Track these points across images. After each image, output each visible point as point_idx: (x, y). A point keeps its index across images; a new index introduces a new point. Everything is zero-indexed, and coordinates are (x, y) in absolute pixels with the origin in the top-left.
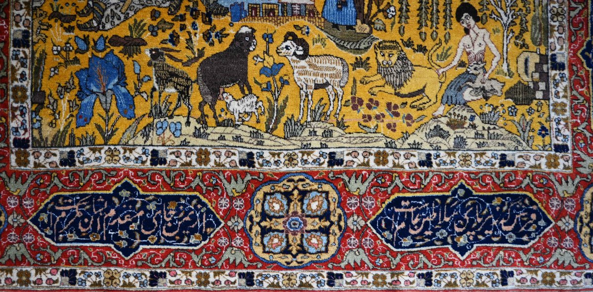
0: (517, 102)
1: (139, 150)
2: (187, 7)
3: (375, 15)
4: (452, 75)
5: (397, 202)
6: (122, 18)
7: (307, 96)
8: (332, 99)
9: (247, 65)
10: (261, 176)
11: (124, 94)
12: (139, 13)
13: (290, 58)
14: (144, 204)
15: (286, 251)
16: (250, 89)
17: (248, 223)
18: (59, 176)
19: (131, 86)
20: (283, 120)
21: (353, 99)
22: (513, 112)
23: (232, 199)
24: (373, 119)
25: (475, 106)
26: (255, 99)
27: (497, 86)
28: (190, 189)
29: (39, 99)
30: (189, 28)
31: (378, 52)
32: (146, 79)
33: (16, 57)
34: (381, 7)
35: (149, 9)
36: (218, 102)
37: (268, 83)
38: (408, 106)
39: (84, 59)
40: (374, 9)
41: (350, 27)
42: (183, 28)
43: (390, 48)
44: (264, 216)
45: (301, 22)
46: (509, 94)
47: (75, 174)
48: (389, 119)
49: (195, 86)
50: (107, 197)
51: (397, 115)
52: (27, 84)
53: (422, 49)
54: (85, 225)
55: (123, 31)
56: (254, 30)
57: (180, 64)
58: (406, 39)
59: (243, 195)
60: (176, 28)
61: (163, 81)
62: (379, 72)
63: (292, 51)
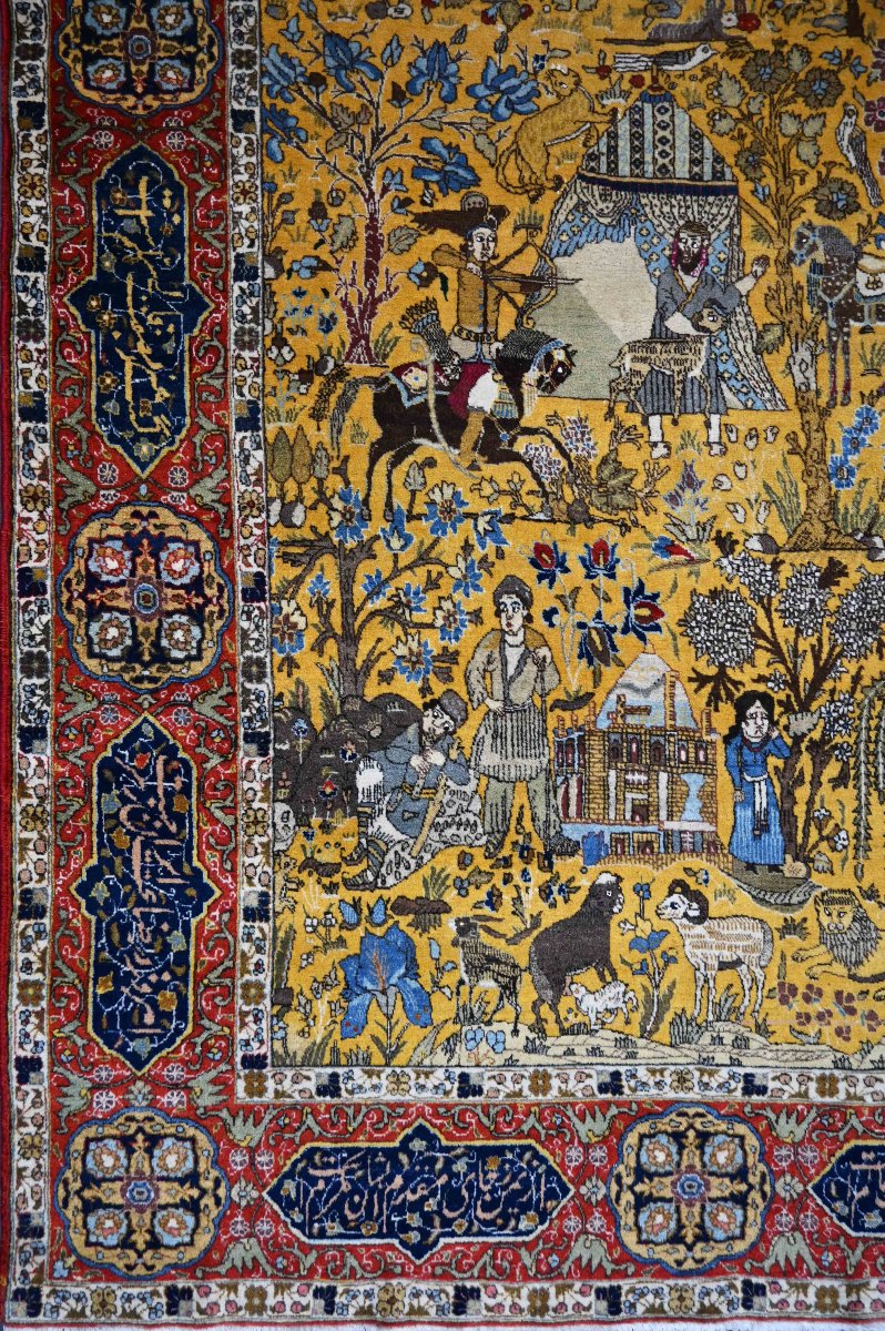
1: (440, 1074)
2: (515, 843)
3: (815, 846)
5: (854, 1155)
6: (413, 867)
7: (706, 981)
8: (747, 986)
9: (608, 937)
10: (634, 1106)
11: (415, 991)
12: (439, 857)
13: (677, 922)
14: (449, 1162)
15: (676, 1239)
16: (614, 974)
17: (614, 1187)
18: (315, 1112)
19: (426, 979)
20: (669, 1017)
21: (781, 985)
23: (587, 1147)
24: (814, 1021)
26: (622, 988)
28: (521, 1135)
29: (284, 998)
30: (518, 879)
31: (821, 909)
32: (450, 966)
33: (249, 937)
34: (825, 833)
35: (455, 851)
36: (563, 999)
37: (643, 962)
38: (870, 997)
39: (354, 939)
40: (814, 835)
41: (774, 868)
42: (507, 879)
43: (841, 901)
44: (641, 1173)
45: (695, 862)
47: (340, 1111)
48: (839, 1019)
49: (526, 977)
50: (391, 1154)
51: (851, 1011)
52: (266, 978)
54: (355, 1208)
55: (413, 888)
56: (619, 879)
57: (503, 941)
58: (865, 885)
59: (604, 1140)
60: (498, 880)
61: (476, 970)
62: (822, 941)
63: (681, 911)
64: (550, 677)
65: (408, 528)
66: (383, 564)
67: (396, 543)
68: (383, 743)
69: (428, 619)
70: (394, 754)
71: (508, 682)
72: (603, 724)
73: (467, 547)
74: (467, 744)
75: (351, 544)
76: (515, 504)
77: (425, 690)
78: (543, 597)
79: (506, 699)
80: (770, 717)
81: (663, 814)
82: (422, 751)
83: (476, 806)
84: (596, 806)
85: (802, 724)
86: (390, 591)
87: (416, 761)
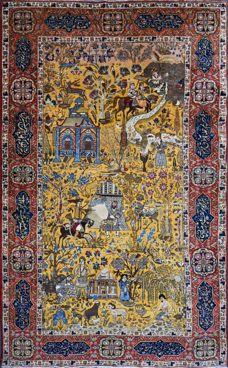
0: (177, 319)
1: (69, 331)
4: (158, 313)
5: (141, 343)
7: (115, 318)
8: (122, 319)
9: (98, 311)
10: (102, 336)
11: (65, 319)
12: (69, 299)
13: (110, 309)
16: (98, 317)
19: (67, 317)
20: (108, 323)
21: (129, 318)
22: (176, 321)
23: (93, 342)
24: (134, 324)
25: (165, 320)
26: (100, 319)
27: (171, 315)
28: (82, 340)
29: (44, 320)
30: (82, 302)
31: (136, 307)
32: (70, 315)
33: (38, 311)
34: (137, 296)
35: (72, 298)
37: (104, 315)
38: (145, 320)
39: (55, 312)
40: (135, 296)
41: (128, 301)
43: (140, 306)
44: (103, 346)
45: (113, 300)
46: (174, 317)
48: (139, 323)
49: (83, 317)
50: (61, 343)
51: (141, 322)
52: (41, 317)
53: (149, 306)
54: (55, 350)
55: (65, 304)
56: (100, 302)
58: (144, 303)
60: (79, 303)
61: (75, 316)
62: (136, 312)
63: (111, 307)
64: (88, 272)
65: (65, 249)
66: (61, 254)
67: (63, 251)
68: (60, 282)
69: (68, 263)
70: (62, 283)
71: (81, 272)
72: (97, 279)
73: (75, 252)
74: (74, 282)
75: (56, 251)
76: (83, 245)
77: (67, 274)
78: (87, 259)
79: (81, 275)
80: (127, 278)
81: (108, 293)
82: (67, 283)
83: (75, 291)
84: (96, 291)
85: (133, 279)
86: (62, 259)
87: (66, 285)
